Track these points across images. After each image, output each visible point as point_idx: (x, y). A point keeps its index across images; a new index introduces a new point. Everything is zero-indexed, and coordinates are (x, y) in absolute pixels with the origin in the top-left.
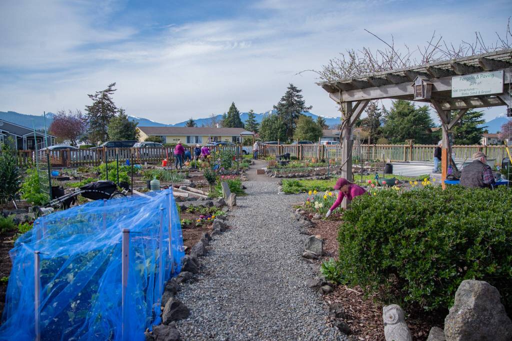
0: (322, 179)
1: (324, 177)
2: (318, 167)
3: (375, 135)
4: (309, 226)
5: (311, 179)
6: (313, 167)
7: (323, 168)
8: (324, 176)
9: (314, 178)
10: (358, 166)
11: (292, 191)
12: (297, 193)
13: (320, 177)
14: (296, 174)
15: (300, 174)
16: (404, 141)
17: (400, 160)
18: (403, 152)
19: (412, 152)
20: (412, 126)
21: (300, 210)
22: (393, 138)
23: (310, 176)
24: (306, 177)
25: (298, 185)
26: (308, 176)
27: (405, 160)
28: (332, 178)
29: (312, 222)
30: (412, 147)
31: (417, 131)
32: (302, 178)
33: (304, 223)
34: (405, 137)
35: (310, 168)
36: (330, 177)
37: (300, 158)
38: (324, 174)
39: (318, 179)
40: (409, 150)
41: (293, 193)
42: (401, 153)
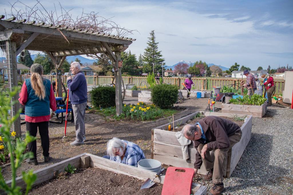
3: (106, 70)
20: (126, 65)
31: (129, 68)
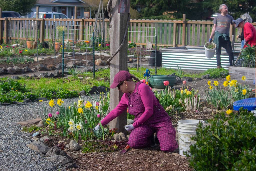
0: (52, 76)
1: (55, 73)
2: (39, 55)
4: (68, 165)
5: (35, 76)
6: (29, 55)
7: (47, 57)
8: (56, 71)
9: (40, 74)
10: (103, 54)
11: (12, 99)
12: (22, 102)
13: (50, 73)
14: (9, 69)
15: (15, 68)
16: (162, 14)
17: (167, 43)
18: (172, 32)
19: (186, 32)
21: (39, 135)
22: (146, 9)
23: (32, 72)
24: (25, 73)
25: (19, 88)
26: (29, 71)
27: (176, 45)
28: (69, 74)
29: (69, 158)
30: (186, 25)
32: (20, 76)
33: (58, 159)
34: (163, 7)
35: (26, 58)
36: (66, 73)
37: (5, 41)
38: (54, 69)
39: (46, 76)
40: (182, 29)
41: (14, 103)
42: (169, 33)
